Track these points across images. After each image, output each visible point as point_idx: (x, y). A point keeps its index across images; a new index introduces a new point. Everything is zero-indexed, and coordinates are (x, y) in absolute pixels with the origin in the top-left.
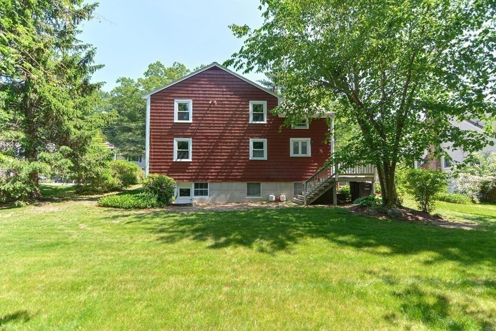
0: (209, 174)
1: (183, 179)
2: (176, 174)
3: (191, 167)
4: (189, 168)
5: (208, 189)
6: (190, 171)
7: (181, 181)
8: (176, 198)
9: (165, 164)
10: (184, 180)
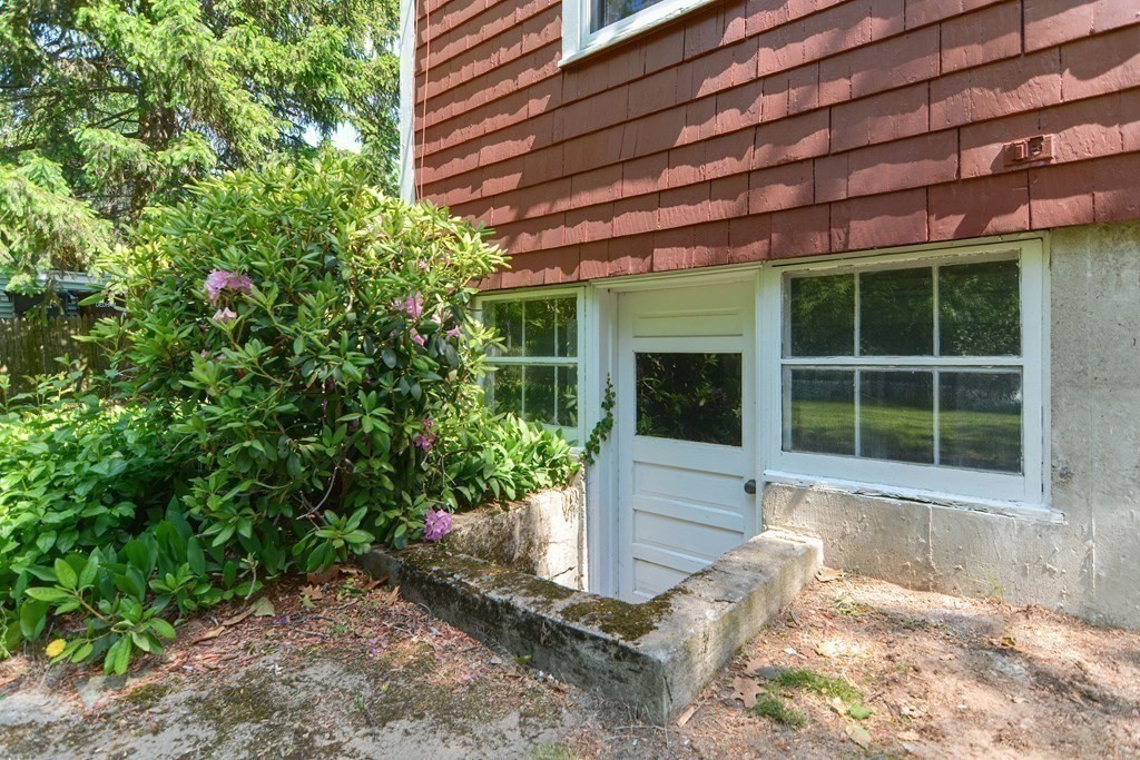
0: (1058, 86)
1: (642, 244)
2: (585, 199)
3: (737, 73)
4: (710, 86)
5: (1034, 361)
6: (729, 120)
7: (630, 263)
8: (592, 447)
9: (503, 120)
10: (663, 256)
